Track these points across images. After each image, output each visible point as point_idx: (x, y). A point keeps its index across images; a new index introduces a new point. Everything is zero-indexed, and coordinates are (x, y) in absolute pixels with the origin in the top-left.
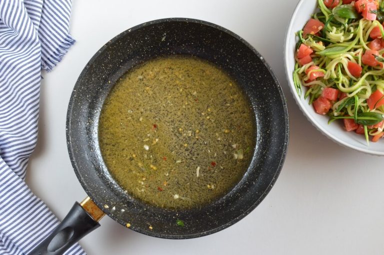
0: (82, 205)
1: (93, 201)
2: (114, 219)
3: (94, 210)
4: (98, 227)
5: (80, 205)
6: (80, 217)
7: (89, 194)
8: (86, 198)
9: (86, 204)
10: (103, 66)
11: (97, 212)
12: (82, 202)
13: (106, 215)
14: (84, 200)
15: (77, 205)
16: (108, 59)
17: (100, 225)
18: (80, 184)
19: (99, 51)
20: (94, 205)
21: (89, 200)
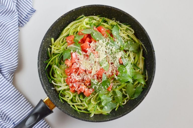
0: (44, 101)
1: (50, 99)
2: (61, 110)
3: (51, 104)
4: (52, 113)
5: (43, 101)
6: (43, 108)
7: (48, 96)
8: (46, 98)
9: (47, 101)
10: (59, 28)
11: (52, 106)
12: (44, 100)
13: (56, 107)
14: (45, 99)
15: (41, 101)
16: (62, 24)
17: (53, 112)
18: (44, 90)
19: (57, 20)
20: (50, 102)
21: (48, 99)
